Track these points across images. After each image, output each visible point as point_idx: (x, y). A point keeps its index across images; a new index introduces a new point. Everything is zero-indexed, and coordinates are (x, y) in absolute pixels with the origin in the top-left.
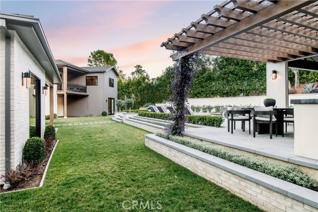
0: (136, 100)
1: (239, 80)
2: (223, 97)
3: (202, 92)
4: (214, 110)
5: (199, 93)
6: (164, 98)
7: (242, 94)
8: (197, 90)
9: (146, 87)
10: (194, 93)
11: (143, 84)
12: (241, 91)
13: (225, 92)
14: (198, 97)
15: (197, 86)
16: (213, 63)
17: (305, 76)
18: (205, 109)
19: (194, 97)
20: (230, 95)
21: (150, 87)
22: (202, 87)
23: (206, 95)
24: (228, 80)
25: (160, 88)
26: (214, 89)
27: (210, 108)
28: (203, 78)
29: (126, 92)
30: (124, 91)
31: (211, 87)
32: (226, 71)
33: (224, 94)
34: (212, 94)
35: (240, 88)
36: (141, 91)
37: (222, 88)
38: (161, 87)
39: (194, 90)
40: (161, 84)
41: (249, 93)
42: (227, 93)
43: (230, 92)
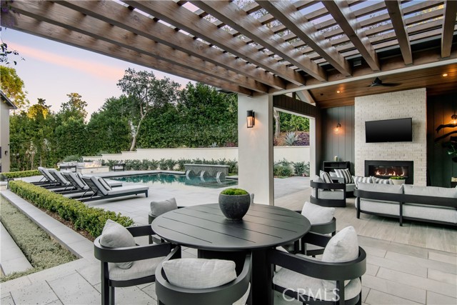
0: (53, 149)
1: (212, 123)
2: (191, 147)
3: (162, 138)
4: (177, 167)
5: (157, 140)
6: (102, 147)
7: (215, 144)
8: (155, 137)
9: (69, 128)
10: (149, 139)
11: (65, 124)
12: (214, 139)
13: (194, 139)
14: (156, 147)
15: (155, 130)
16: (178, 97)
17: (286, 122)
18: (165, 165)
19: (149, 147)
20: (201, 144)
21: (77, 129)
22: (162, 131)
23: (168, 143)
24: (197, 123)
25: (94, 131)
26: (179, 135)
27: (171, 164)
28: (164, 118)
29: (33, 136)
30: (28, 134)
31: (174, 133)
32: (195, 110)
33: (192, 142)
34: (177, 141)
35: (214, 135)
36: (60, 135)
37: (190, 133)
38: (95, 128)
39: (150, 136)
40: (96, 123)
41: (224, 142)
42: (197, 141)
43: (200, 140)
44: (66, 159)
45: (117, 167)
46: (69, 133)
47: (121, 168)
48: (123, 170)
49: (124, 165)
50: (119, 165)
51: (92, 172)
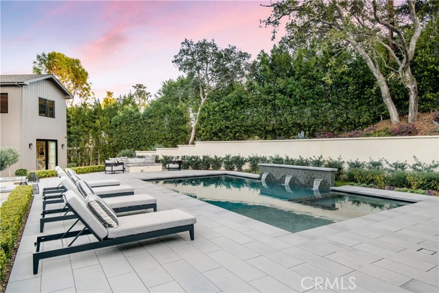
0: (109, 142)
1: (295, 105)
2: (266, 138)
3: (227, 127)
4: (247, 166)
5: (221, 130)
6: (157, 139)
7: (302, 133)
8: (218, 126)
9: (124, 118)
10: (211, 129)
11: (121, 114)
12: (300, 127)
13: (270, 128)
14: (220, 139)
15: (217, 116)
16: (247, 72)
18: (230, 163)
19: (211, 139)
20: (280, 135)
21: (133, 118)
22: (227, 118)
23: (235, 134)
24: (274, 105)
25: (150, 121)
26: (249, 122)
27: (239, 162)
28: (228, 101)
29: (91, 128)
30: (87, 126)
31: (243, 120)
32: (270, 88)
33: (267, 132)
34: (246, 131)
35: (298, 121)
36: (116, 126)
37: (263, 120)
38: (150, 117)
39: (212, 125)
40: (151, 111)
41: (314, 131)
42: (273, 130)
43: (279, 129)
44: (120, 153)
45: (171, 165)
46: (124, 124)
47: (177, 166)
48: (179, 169)
49: (180, 163)
50: (174, 163)
51: (142, 171)
